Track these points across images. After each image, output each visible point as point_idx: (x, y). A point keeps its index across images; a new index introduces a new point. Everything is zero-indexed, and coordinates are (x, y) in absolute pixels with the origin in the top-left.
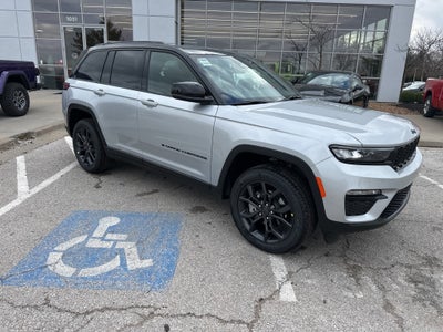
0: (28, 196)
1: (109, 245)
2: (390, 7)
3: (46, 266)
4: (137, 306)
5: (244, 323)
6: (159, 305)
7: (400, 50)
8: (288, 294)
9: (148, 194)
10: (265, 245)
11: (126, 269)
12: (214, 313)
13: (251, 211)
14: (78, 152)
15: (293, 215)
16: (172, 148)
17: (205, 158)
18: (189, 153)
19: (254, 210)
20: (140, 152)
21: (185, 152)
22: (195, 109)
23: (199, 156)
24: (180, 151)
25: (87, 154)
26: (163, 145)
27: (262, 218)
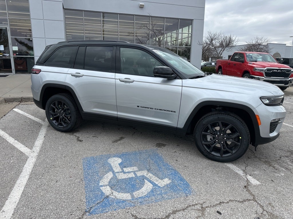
1: (132, 175)
2: (192, 20)
3: (108, 197)
4: (190, 206)
5: (250, 200)
6: (201, 202)
9: (119, 140)
10: (221, 158)
11: (159, 187)
12: (232, 199)
13: (209, 139)
14: (51, 119)
15: (240, 138)
16: (146, 108)
17: (174, 112)
18: (161, 110)
19: (211, 139)
20: (116, 113)
21: (158, 109)
22: (164, 82)
23: (170, 111)
24: (153, 109)
25: (61, 119)
26: (138, 106)
27: (219, 143)
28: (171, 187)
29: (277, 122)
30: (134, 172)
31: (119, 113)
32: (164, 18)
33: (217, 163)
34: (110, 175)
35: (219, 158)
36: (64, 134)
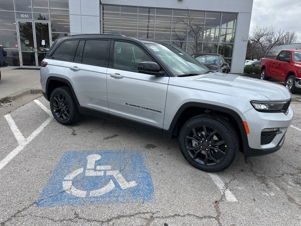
0: (27, 143)
1: (102, 174)
2: (237, 14)
3: (64, 191)
4: (140, 213)
5: (212, 217)
6: (153, 211)
7: (244, 41)
8: (230, 197)
9: (111, 137)
10: (205, 167)
11: (121, 189)
12: (192, 213)
13: (194, 145)
14: (54, 111)
15: (226, 146)
16: (134, 106)
17: (160, 112)
18: (147, 109)
19: (196, 144)
20: (107, 109)
21: (144, 108)
22: (152, 80)
23: (156, 111)
24: (140, 107)
25: (62, 111)
26: (127, 104)
27: (203, 150)
28: (133, 191)
29: (276, 131)
30: (105, 171)
31: (111, 110)
32: (204, 11)
33: (200, 171)
34: (80, 171)
35: (202, 166)
36: (64, 127)
